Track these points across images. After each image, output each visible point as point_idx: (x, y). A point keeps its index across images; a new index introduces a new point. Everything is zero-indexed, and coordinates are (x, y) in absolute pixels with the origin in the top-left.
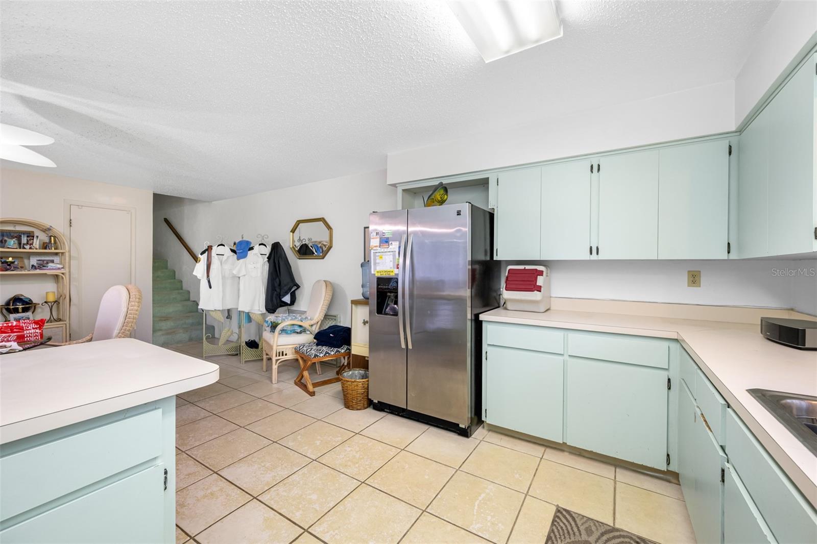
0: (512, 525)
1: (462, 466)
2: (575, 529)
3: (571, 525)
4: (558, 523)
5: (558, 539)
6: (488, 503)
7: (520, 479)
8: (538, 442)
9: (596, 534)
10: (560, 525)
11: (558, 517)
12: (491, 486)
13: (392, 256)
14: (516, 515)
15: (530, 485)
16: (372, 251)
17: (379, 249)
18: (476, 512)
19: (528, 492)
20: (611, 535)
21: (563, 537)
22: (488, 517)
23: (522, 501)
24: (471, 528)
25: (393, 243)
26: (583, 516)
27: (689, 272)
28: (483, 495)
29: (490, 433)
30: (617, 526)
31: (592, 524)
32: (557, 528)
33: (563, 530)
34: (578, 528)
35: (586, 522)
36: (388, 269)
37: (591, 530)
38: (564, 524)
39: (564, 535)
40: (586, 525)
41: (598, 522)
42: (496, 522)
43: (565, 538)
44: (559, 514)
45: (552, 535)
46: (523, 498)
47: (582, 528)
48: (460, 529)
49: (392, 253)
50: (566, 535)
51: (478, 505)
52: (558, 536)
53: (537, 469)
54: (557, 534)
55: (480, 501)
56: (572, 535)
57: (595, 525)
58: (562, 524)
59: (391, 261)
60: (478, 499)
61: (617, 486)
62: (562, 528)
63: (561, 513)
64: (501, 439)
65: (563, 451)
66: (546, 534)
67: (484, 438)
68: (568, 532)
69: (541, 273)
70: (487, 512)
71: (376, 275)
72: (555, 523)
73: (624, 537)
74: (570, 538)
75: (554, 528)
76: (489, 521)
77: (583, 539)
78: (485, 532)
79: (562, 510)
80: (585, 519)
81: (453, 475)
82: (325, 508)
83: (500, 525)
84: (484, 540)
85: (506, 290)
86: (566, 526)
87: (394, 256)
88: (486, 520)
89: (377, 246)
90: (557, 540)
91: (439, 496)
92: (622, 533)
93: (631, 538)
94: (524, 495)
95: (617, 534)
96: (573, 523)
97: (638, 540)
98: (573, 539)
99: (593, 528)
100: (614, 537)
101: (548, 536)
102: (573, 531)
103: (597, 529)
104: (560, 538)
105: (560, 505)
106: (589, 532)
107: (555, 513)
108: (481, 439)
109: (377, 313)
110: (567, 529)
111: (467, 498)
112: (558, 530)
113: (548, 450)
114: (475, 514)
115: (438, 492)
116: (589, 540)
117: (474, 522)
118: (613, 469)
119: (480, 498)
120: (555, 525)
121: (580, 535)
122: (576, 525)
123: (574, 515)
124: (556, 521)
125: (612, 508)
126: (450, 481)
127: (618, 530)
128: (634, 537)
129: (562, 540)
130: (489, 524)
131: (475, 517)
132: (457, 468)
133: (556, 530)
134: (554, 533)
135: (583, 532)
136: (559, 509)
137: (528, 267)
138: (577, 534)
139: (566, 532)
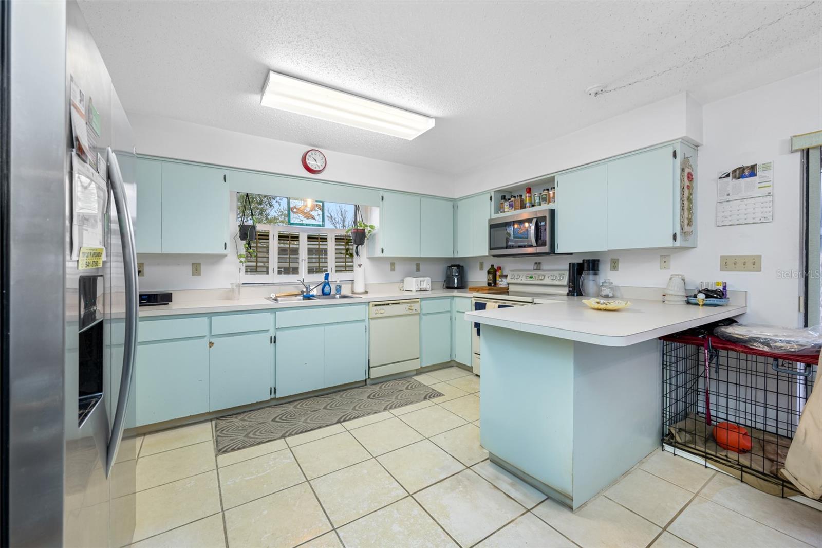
82: (388, 510)
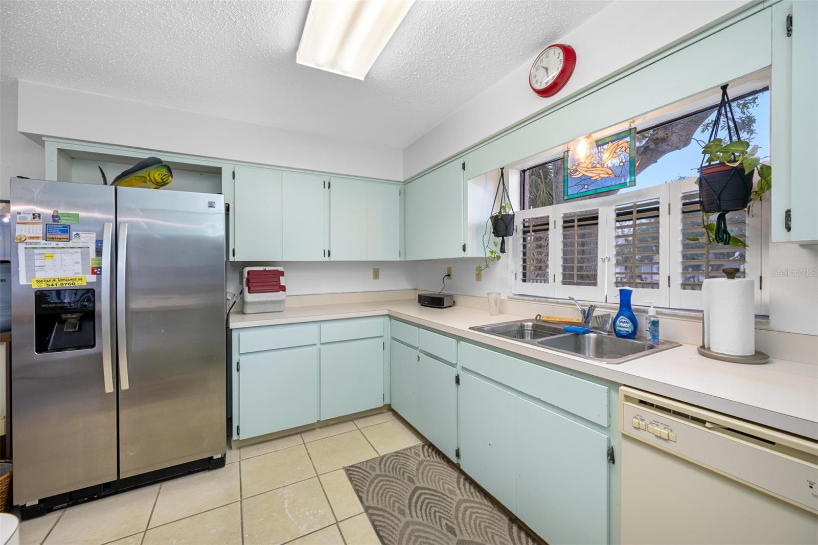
0: (328, 504)
1: (243, 494)
2: (366, 473)
3: (361, 473)
4: (354, 478)
5: (362, 487)
6: (296, 504)
7: (303, 468)
8: (291, 433)
9: (377, 467)
10: (356, 478)
11: (350, 474)
12: (286, 490)
13: (80, 254)
14: (324, 495)
15: (314, 467)
16: (21, 247)
17: (45, 242)
18: (293, 518)
19: (317, 474)
20: (384, 461)
21: (363, 484)
22: (306, 513)
23: (319, 483)
24: (301, 533)
25: (82, 235)
26: (363, 462)
27: (374, 269)
28: (286, 502)
29: (242, 450)
30: (381, 455)
31: (371, 463)
32: (356, 481)
33: (360, 480)
34: (366, 471)
35: (367, 464)
36: (70, 275)
37: (373, 467)
38: (357, 475)
39: (363, 482)
40: (369, 466)
41: (372, 459)
42: (315, 512)
43: (365, 483)
44: (349, 472)
45: (357, 488)
46: (318, 480)
47: (368, 470)
48: (293, 542)
49: (79, 250)
50: (364, 481)
51: (290, 512)
52: (361, 486)
53: (308, 453)
54: (359, 485)
55: (288, 508)
56: (367, 478)
57: (372, 462)
58: (356, 477)
59: (77, 263)
60: (285, 508)
61: (362, 432)
62: (358, 479)
63: (350, 471)
64: (258, 449)
65: (314, 429)
66: (353, 490)
67: (240, 458)
68: (364, 478)
69: (282, 274)
70: (301, 510)
71: (33, 287)
72: (353, 479)
73: (389, 458)
74: (368, 481)
75: (354, 482)
76: (310, 516)
77: (374, 475)
78: (314, 526)
79: (349, 468)
80: (365, 463)
81: (241, 507)
83: (320, 511)
84: (319, 531)
85: (249, 293)
86: (359, 476)
87: (85, 256)
88: (307, 517)
89: (37, 238)
90: (362, 489)
91: (246, 536)
92: (387, 457)
93: (393, 456)
94: (317, 478)
95: (385, 459)
96: (361, 471)
97: (396, 454)
98: (369, 480)
99: (373, 465)
100: (386, 461)
101: (355, 491)
102: (365, 475)
103: (375, 464)
104: (363, 485)
105: (346, 466)
106: (373, 468)
107: (347, 473)
108: (239, 460)
109: (37, 352)
110: (362, 477)
111: (275, 514)
112: (358, 482)
113: (303, 435)
114: (294, 520)
115: (241, 533)
116: (377, 473)
117: (299, 527)
118: (352, 423)
119: (286, 506)
120: (353, 480)
121: (370, 474)
122: (364, 470)
123: (358, 466)
124: (351, 478)
125: (371, 447)
126: (244, 516)
127: (384, 456)
128: (393, 454)
129: (365, 486)
130: (311, 518)
131: (296, 522)
132: (240, 499)
133: (357, 483)
134: (357, 486)
135: (370, 471)
136: (347, 468)
137: (268, 268)
138: (369, 475)
139: (362, 479)
